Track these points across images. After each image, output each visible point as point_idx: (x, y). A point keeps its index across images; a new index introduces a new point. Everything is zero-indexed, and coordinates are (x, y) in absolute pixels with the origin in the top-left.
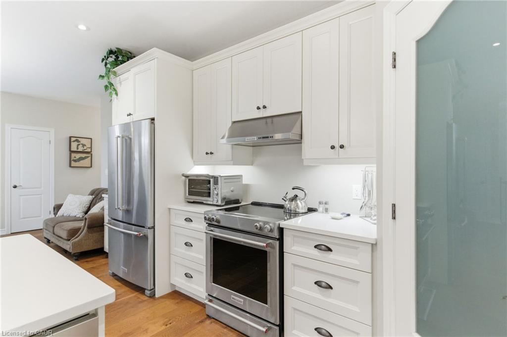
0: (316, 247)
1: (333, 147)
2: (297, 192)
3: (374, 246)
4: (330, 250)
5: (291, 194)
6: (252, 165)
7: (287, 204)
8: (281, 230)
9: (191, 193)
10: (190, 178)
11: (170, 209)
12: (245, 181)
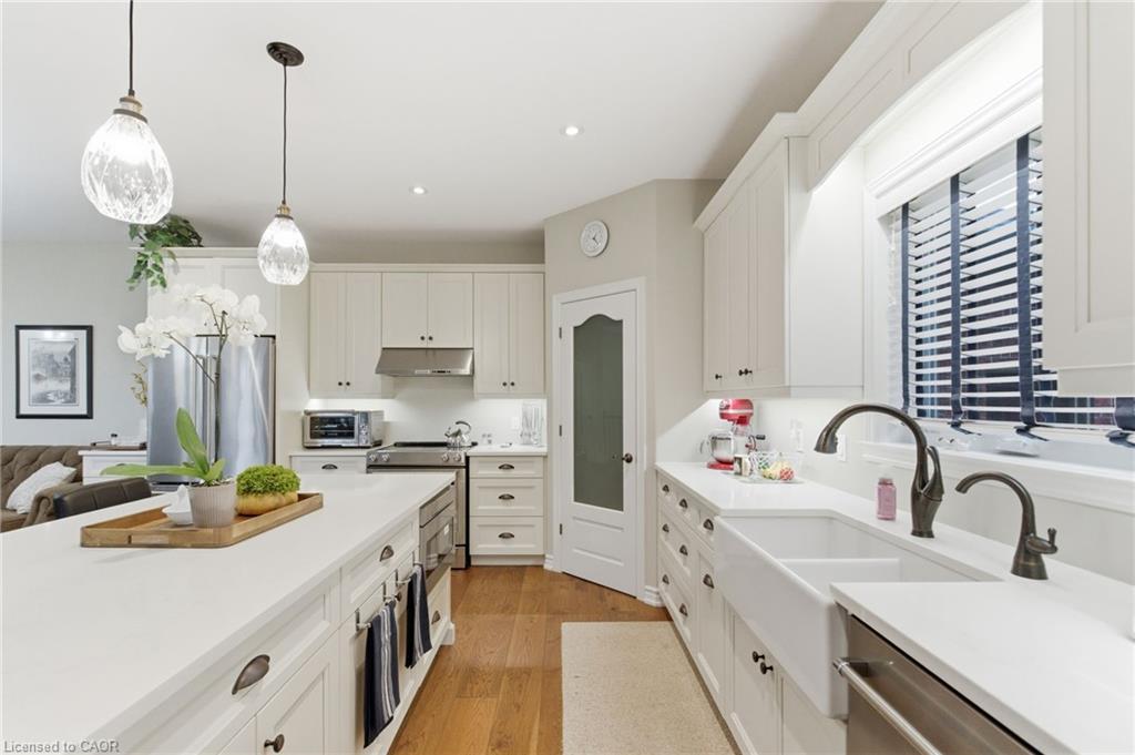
0: (500, 468)
1: (505, 384)
2: (461, 426)
3: (545, 457)
4: (512, 467)
5: (455, 429)
6: (393, 397)
7: (451, 440)
8: (467, 458)
9: (313, 436)
10: (313, 415)
11: (291, 457)
12: (386, 418)
